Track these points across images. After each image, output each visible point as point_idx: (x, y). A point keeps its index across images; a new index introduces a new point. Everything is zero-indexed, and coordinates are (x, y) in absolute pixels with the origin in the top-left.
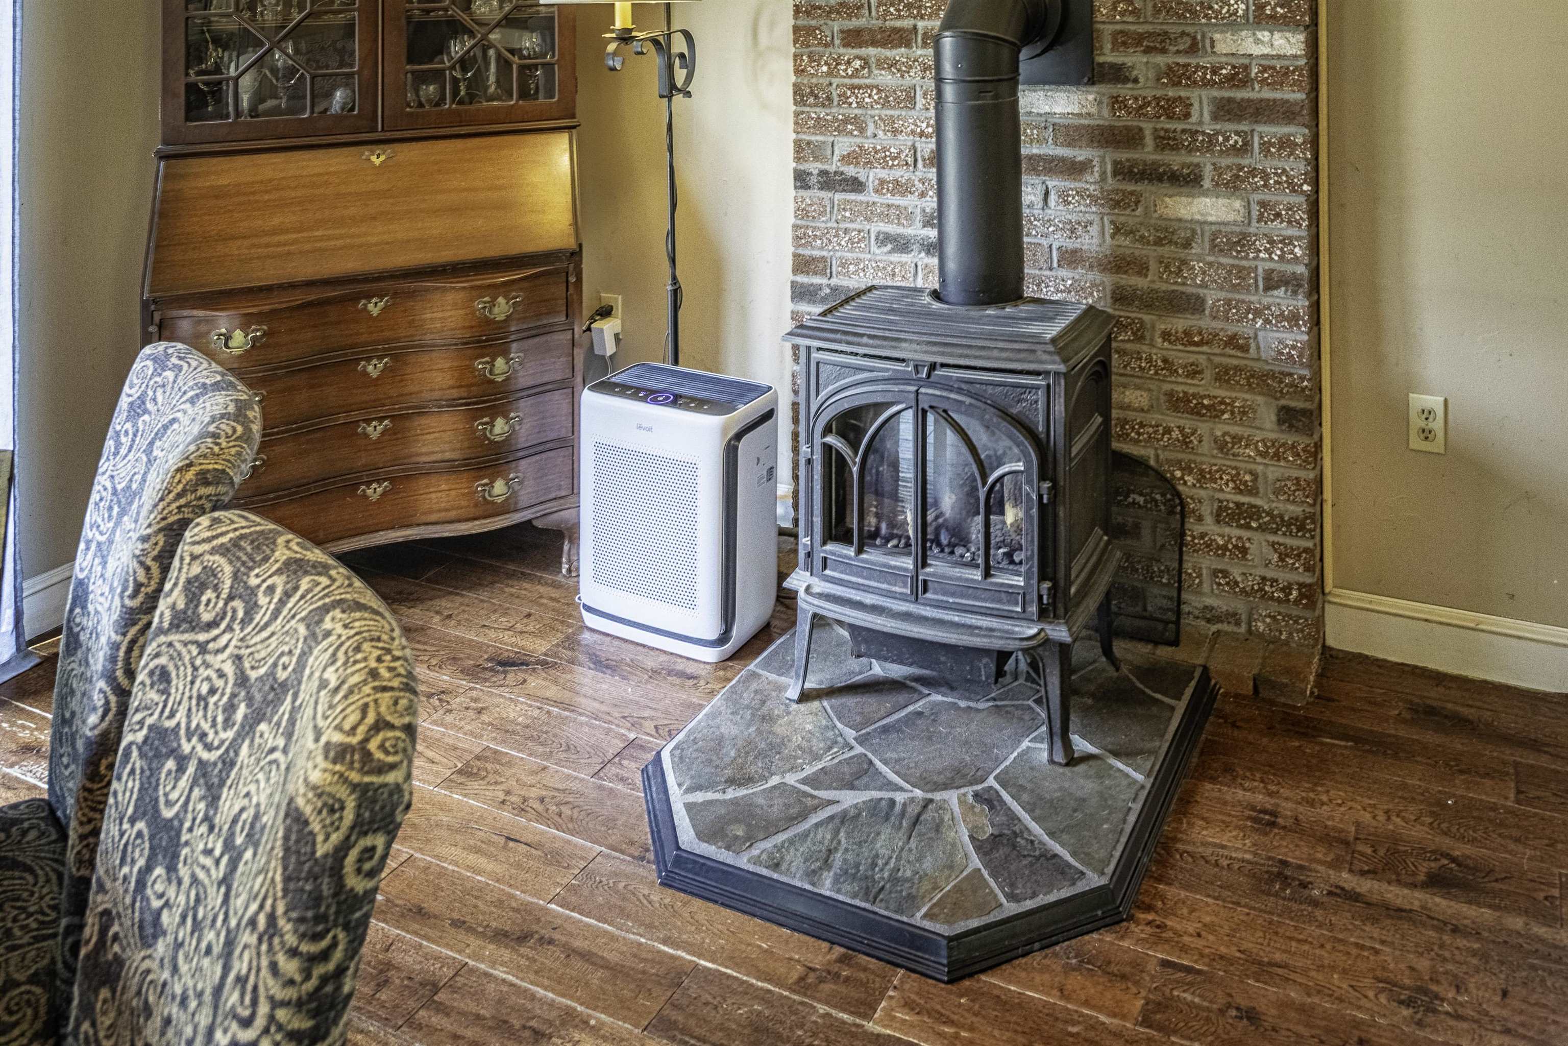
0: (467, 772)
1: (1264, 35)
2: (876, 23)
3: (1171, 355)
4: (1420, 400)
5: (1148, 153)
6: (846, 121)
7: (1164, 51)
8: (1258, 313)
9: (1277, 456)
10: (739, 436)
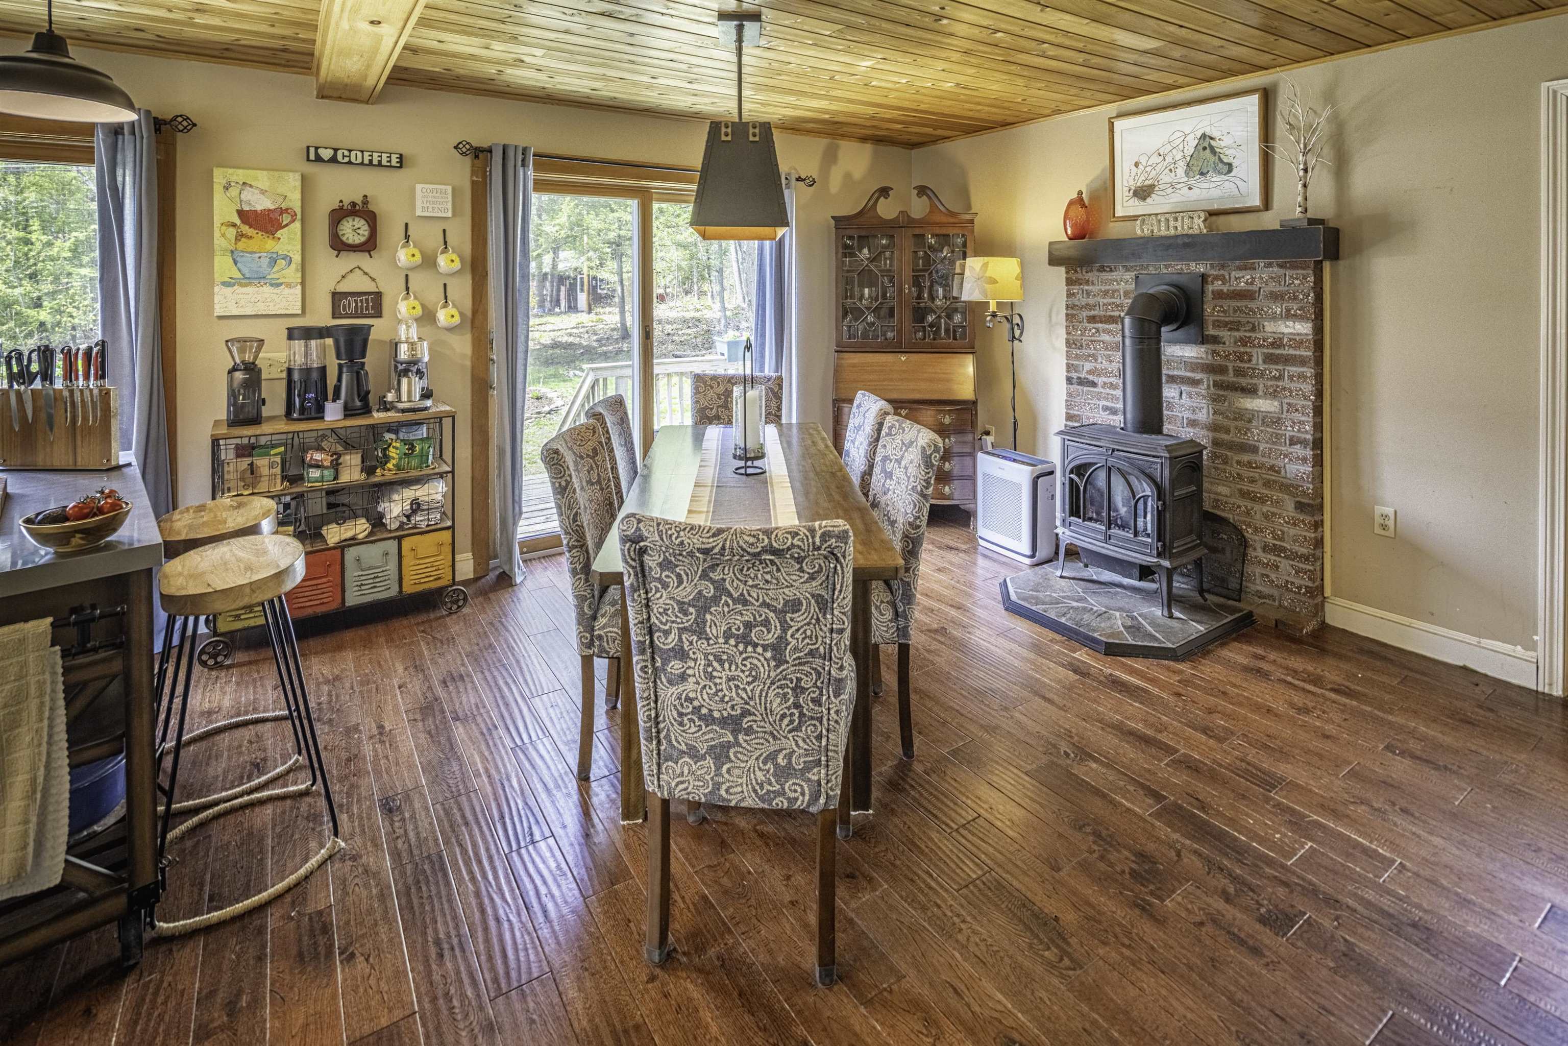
0: (939, 570)
1: (1290, 324)
2: (1102, 313)
3: (1241, 472)
4: (1379, 510)
5: (1230, 377)
6: (1089, 356)
7: (1238, 330)
8: (1286, 456)
9: (1295, 524)
10: (1038, 477)
